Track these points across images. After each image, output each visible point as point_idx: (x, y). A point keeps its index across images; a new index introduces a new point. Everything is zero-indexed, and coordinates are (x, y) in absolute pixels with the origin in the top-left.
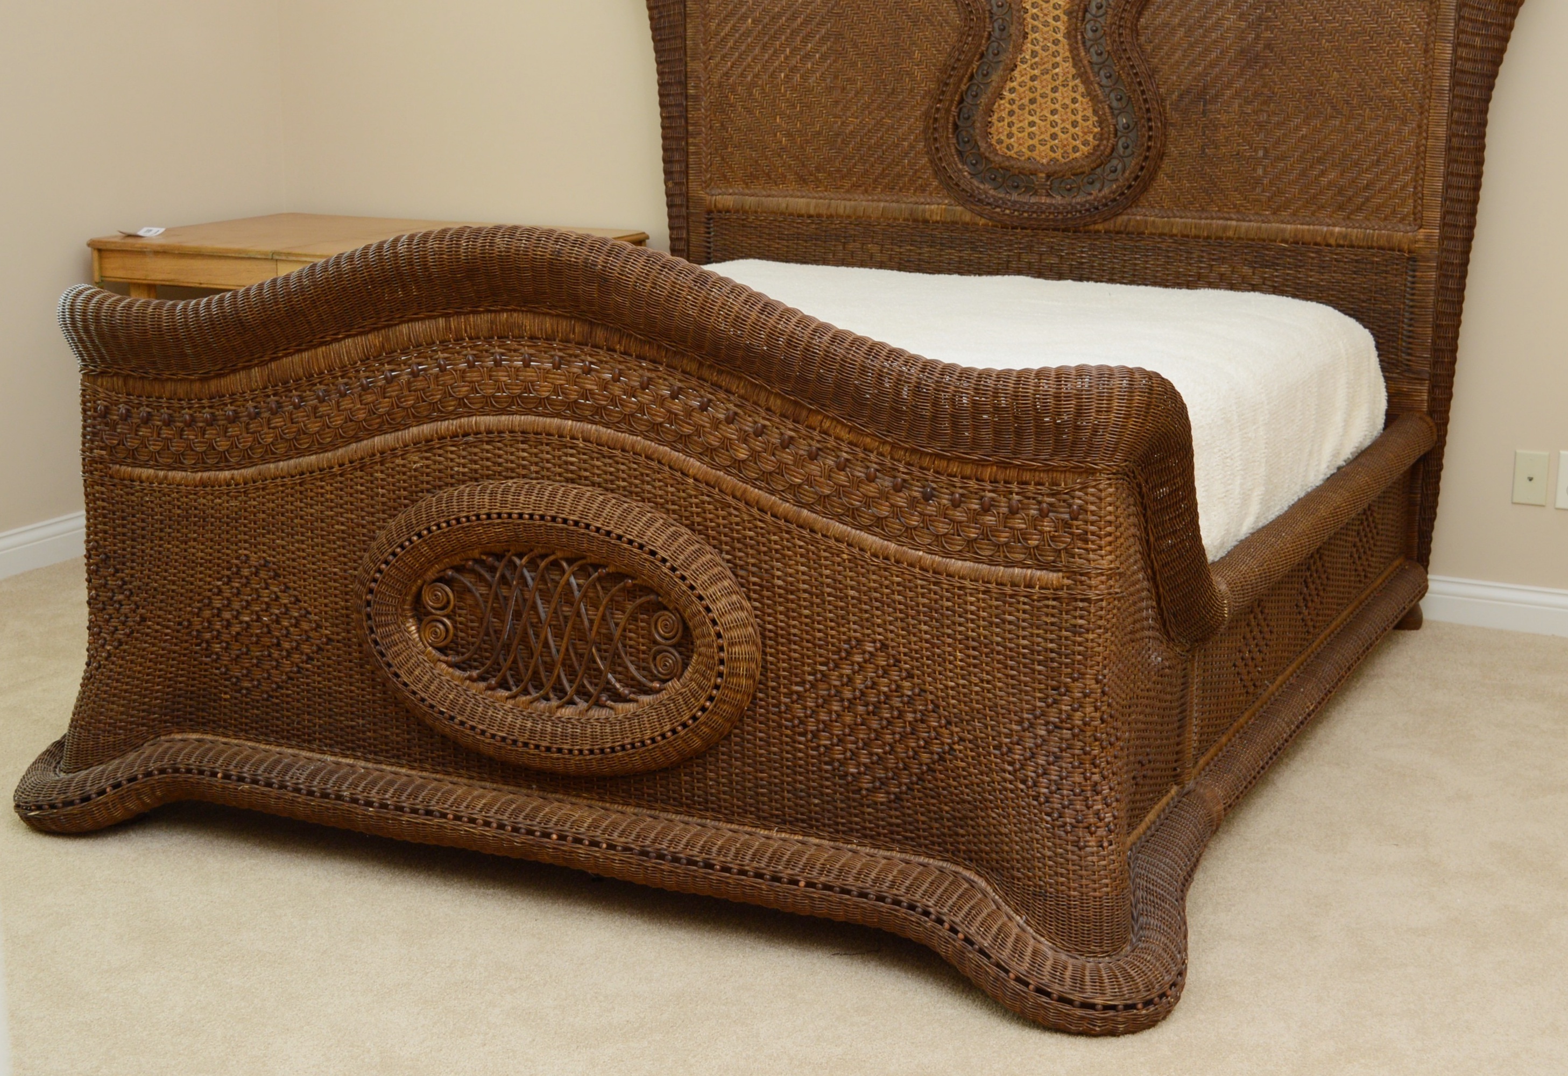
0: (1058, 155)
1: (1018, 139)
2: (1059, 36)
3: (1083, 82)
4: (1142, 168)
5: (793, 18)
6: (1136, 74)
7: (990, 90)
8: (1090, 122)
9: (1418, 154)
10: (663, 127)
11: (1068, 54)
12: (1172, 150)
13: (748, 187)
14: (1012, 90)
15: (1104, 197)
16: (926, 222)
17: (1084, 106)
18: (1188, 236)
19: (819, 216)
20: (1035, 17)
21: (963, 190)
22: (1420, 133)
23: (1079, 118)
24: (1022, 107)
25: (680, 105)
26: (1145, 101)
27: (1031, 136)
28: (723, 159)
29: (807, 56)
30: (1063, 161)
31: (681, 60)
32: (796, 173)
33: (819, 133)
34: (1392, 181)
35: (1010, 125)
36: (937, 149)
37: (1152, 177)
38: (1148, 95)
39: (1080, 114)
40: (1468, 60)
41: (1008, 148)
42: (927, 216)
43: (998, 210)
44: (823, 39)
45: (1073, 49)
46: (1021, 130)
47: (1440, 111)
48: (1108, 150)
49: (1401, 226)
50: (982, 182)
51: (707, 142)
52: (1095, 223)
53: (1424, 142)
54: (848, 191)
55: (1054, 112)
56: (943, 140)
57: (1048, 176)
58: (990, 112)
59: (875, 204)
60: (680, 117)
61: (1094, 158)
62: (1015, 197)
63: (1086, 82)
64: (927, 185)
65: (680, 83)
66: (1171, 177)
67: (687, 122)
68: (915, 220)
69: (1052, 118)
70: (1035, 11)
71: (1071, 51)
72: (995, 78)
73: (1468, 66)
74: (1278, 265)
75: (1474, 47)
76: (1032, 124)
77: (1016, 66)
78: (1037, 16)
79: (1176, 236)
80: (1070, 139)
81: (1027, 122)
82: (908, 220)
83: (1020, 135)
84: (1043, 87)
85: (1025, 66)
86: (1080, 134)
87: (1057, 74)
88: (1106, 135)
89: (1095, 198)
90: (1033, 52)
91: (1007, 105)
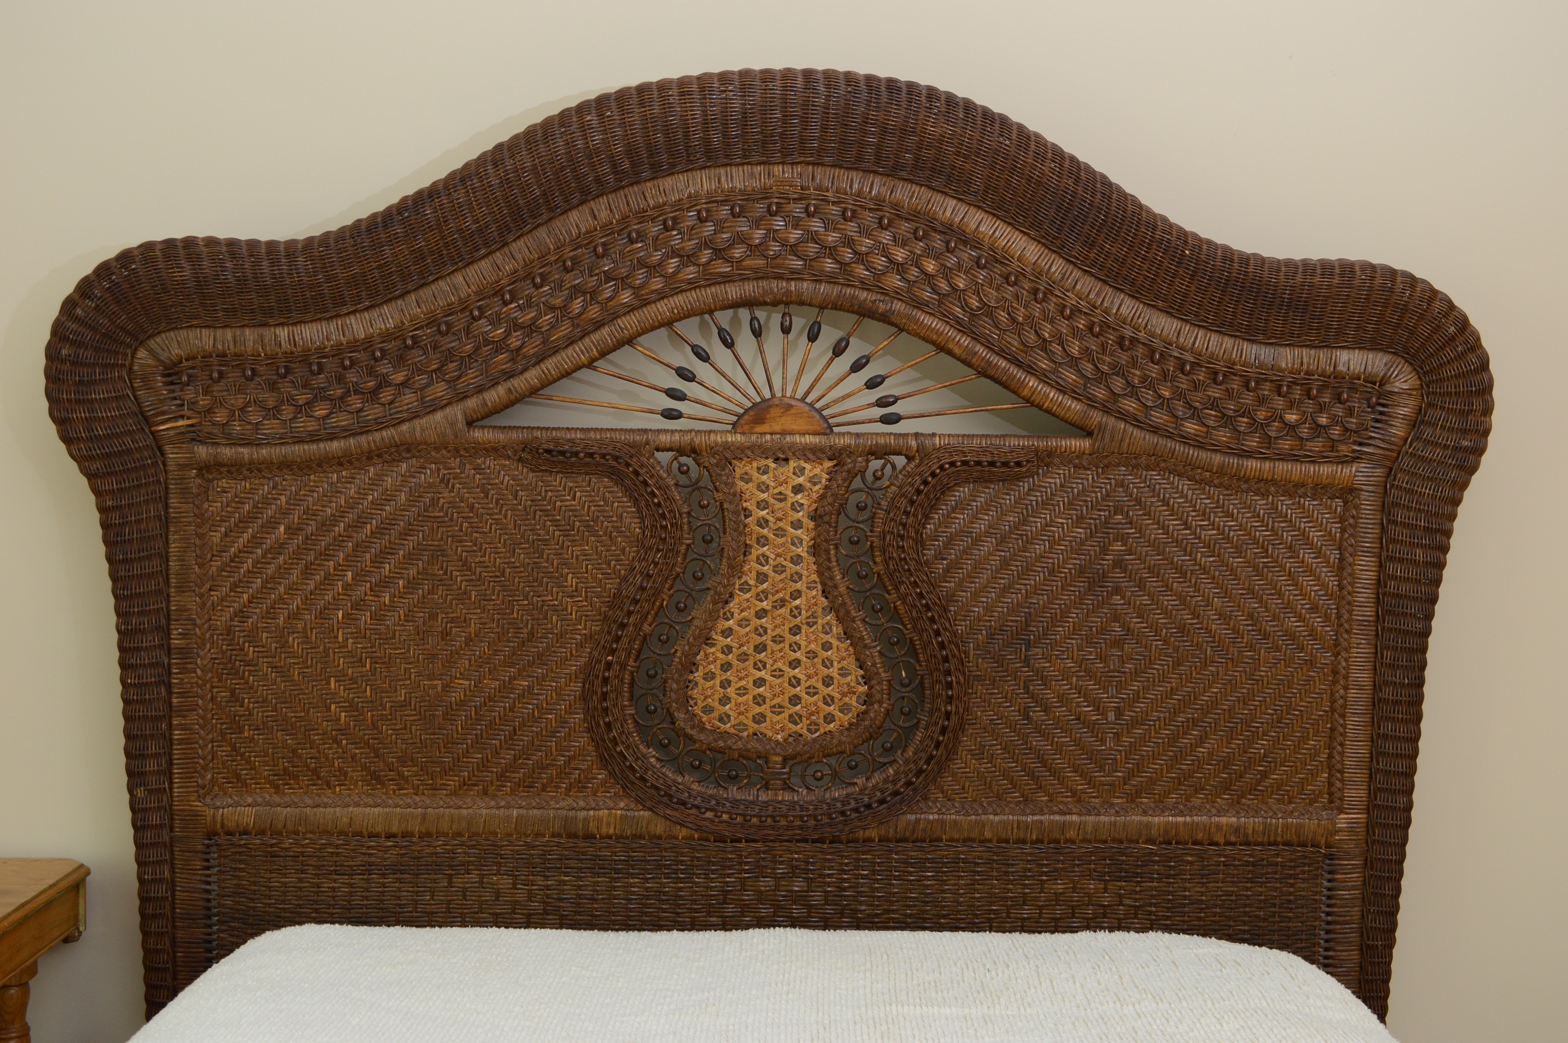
0: (801, 728)
1: (738, 705)
2: (802, 551)
3: (838, 619)
4: (938, 744)
5: (359, 523)
7: (691, 632)
8: (852, 677)
11: (814, 577)
12: (977, 714)
13: (280, 793)
14: (727, 633)
15: (877, 789)
16: (589, 837)
17: (841, 654)
18: (1007, 841)
19: (406, 835)
20: (763, 523)
21: (652, 786)
23: (834, 671)
24: (743, 658)
25: (158, 664)
26: (941, 645)
27: (759, 700)
28: (234, 748)
29: (384, 583)
30: (810, 737)
31: (160, 592)
32: (365, 768)
33: (406, 703)
34: (1295, 749)
35: (725, 684)
36: (606, 724)
37: (952, 758)
38: (945, 637)
39: (837, 665)
41: (721, 720)
42: (592, 827)
43: (709, 815)
44: (410, 558)
45: (823, 570)
46: (742, 692)
48: (880, 719)
49: (1313, 810)
50: (680, 773)
51: (206, 722)
52: (866, 828)
53: (1341, 693)
54: (454, 793)
55: (795, 664)
56: (618, 711)
57: (786, 760)
58: (692, 666)
59: (502, 812)
61: (858, 730)
62: (734, 793)
63: (845, 619)
64: (588, 780)
65: (156, 629)
66: (976, 755)
67: (170, 693)
68: (572, 836)
69: (792, 673)
70: (761, 513)
71: (820, 574)
72: (699, 614)
74: (1140, 875)
75: (1415, 563)
76: (760, 682)
77: (731, 595)
78: (767, 521)
79: (990, 841)
80: (820, 704)
81: (751, 679)
82: (559, 835)
83: (740, 700)
84: (776, 627)
85: (748, 596)
86: (837, 696)
87: (797, 607)
88: (878, 697)
89: (861, 790)
90: (758, 574)
91: (719, 655)
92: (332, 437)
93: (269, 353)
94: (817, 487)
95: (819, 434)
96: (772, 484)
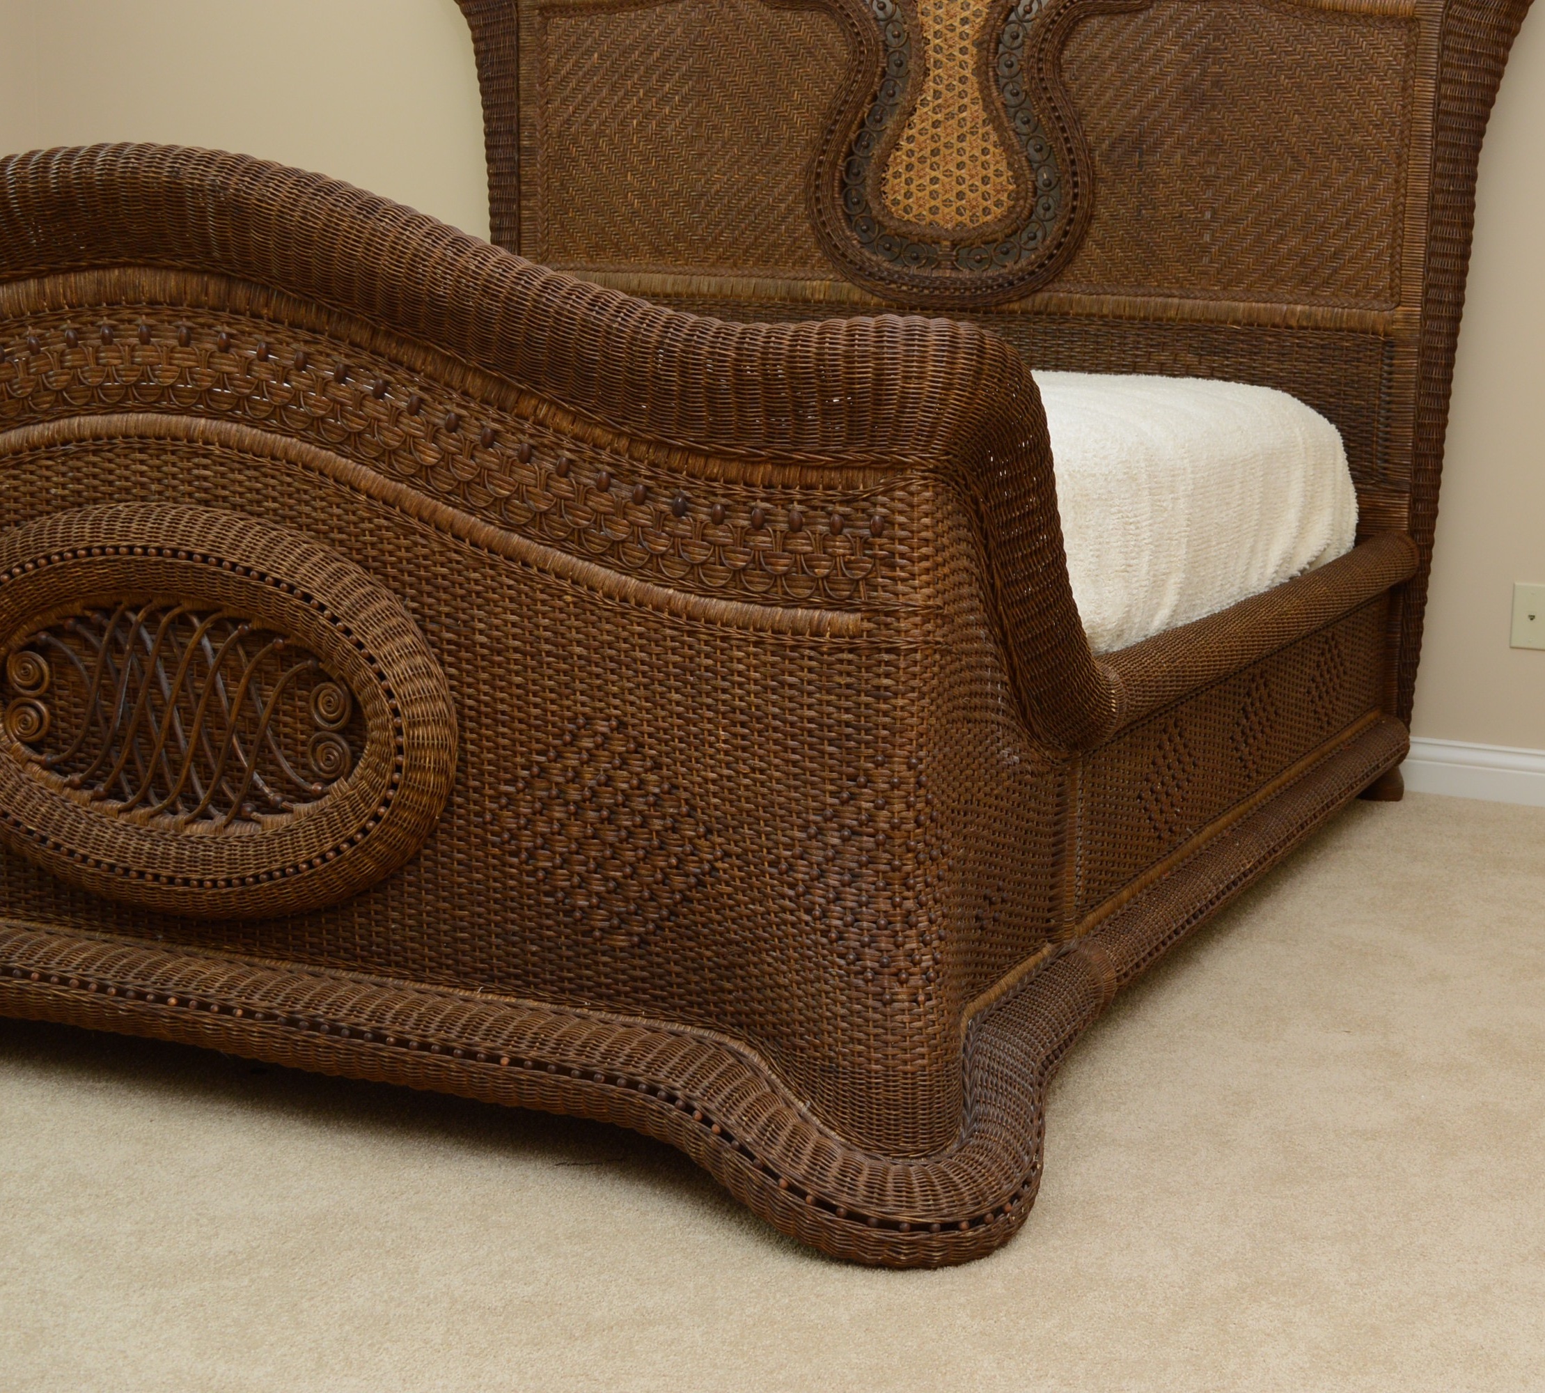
0: (965, 219)
1: (918, 199)
2: (967, 72)
3: (995, 129)
4: (1066, 233)
5: (649, 51)
6: (1059, 118)
7: (885, 138)
8: (1004, 178)
9: (1395, 215)
10: (491, 187)
11: (977, 94)
12: (1102, 211)
13: (592, 261)
14: (910, 139)
15: (1021, 270)
16: (806, 301)
17: (996, 159)
18: (1120, 317)
20: (938, 49)
21: (851, 262)
22: (1397, 189)
23: (990, 172)
24: (922, 160)
25: (511, 159)
26: (1070, 151)
27: (934, 194)
28: (562, 226)
29: (665, 99)
30: (972, 226)
31: (511, 104)
32: (651, 243)
33: (678, 193)
34: (1364, 249)
35: (908, 182)
36: (819, 211)
37: (1079, 246)
38: (1073, 144)
39: (992, 168)
40: (1454, 98)
41: (906, 211)
42: (809, 293)
43: (893, 286)
44: (685, 77)
45: (984, 88)
46: (921, 188)
47: (1421, 160)
48: (1026, 212)
49: (1375, 303)
50: (875, 253)
51: (544, 205)
52: (1010, 301)
53: (1402, 200)
54: (713, 265)
55: (960, 166)
56: (828, 201)
57: (954, 245)
58: (884, 166)
59: (745, 280)
60: (511, 174)
61: (1008, 222)
62: (914, 270)
63: (999, 128)
64: (809, 257)
65: (510, 132)
66: (1101, 245)
67: (519, 182)
68: (794, 300)
69: (959, 173)
70: (937, 41)
71: (981, 91)
72: (890, 124)
73: (1453, 106)
74: (1228, 351)
75: (1460, 83)
76: (934, 180)
77: (915, 109)
78: (941, 48)
79: (1107, 316)
80: (980, 199)
81: (928, 178)
83: (920, 194)
84: (947, 135)
85: (925, 110)
86: (992, 192)
87: (964, 119)
88: (1023, 194)
89: (1009, 271)
90: (935, 92)
91: (904, 157)
94: (978, 20)
96: (944, 17)
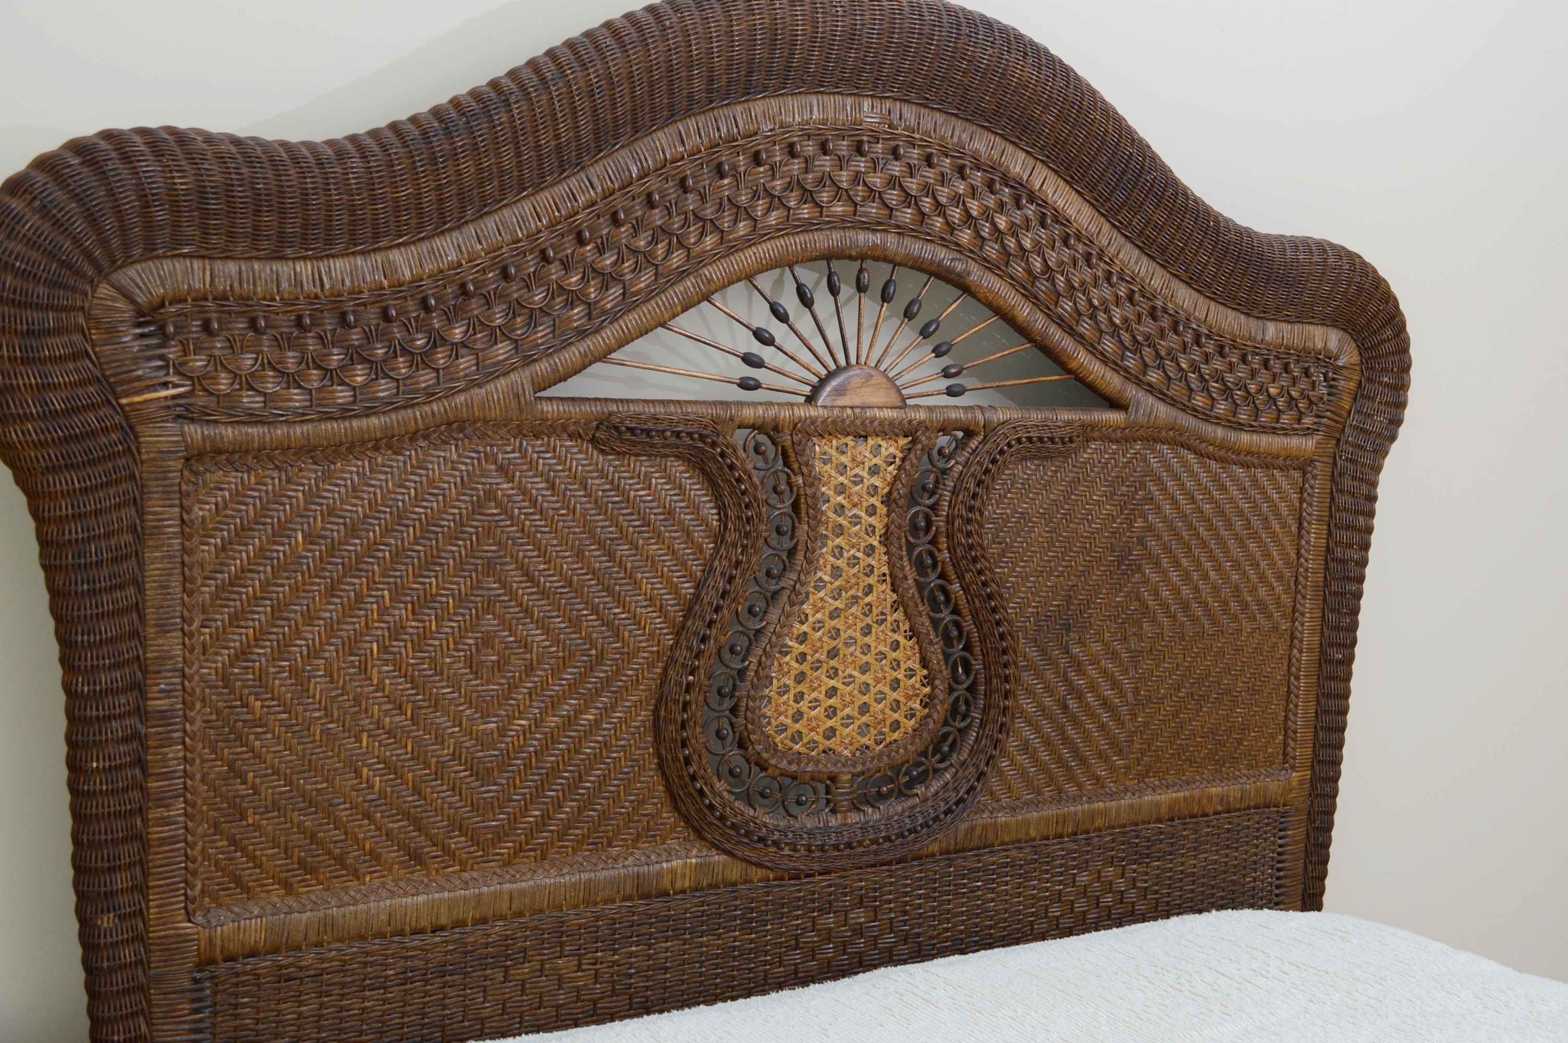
0: (869, 739)
1: (810, 720)
2: (874, 540)
3: (906, 615)
4: (997, 743)
6: (988, 595)
7: (766, 640)
8: (916, 678)
9: (1290, 674)
11: (885, 569)
13: (294, 893)
15: (934, 797)
16: (664, 894)
17: (907, 654)
18: (1048, 838)
19: (457, 924)
20: (839, 509)
22: (1293, 646)
23: (900, 673)
24: (816, 665)
26: (1002, 636)
27: (830, 712)
28: (233, 842)
29: (430, 604)
30: (876, 748)
32: (403, 846)
34: (1263, 715)
35: (799, 697)
36: (685, 757)
38: (1004, 627)
39: (903, 667)
41: (793, 739)
42: (666, 883)
45: (893, 561)
46: (814, 704)
50: (750, 805)
52: (932, 843)
54: (510, 863)
55: (865, 668)
57: (854, 778)
58: (764, 679)
61: (921, 737)
62: (802, 821)
63: (912, 615)
64: (657, 827)
67: (146, 775)
68: (646, 895)
69: (862, 678)
70: (840, 499)
71: (890, 565)
72: (774, 618)
74: (1149, 855)
76: (831, 693)
77: (808, 595)
78: (843, 508)
79: (1034, 840)
80: (887, 711)
81: (823, 690)
82: (630, 898)
83: (812, 714)
84: (848, 628)
85: (822, 594)
87: (868, 604)
88: (939, 697)
89: (922, 802)
90: (833, 568)
91: (794, 664)
92: (368, 413)
93: (286, 296)
94: (891, 468)
95: (895, 408)
96: (849, 465)
